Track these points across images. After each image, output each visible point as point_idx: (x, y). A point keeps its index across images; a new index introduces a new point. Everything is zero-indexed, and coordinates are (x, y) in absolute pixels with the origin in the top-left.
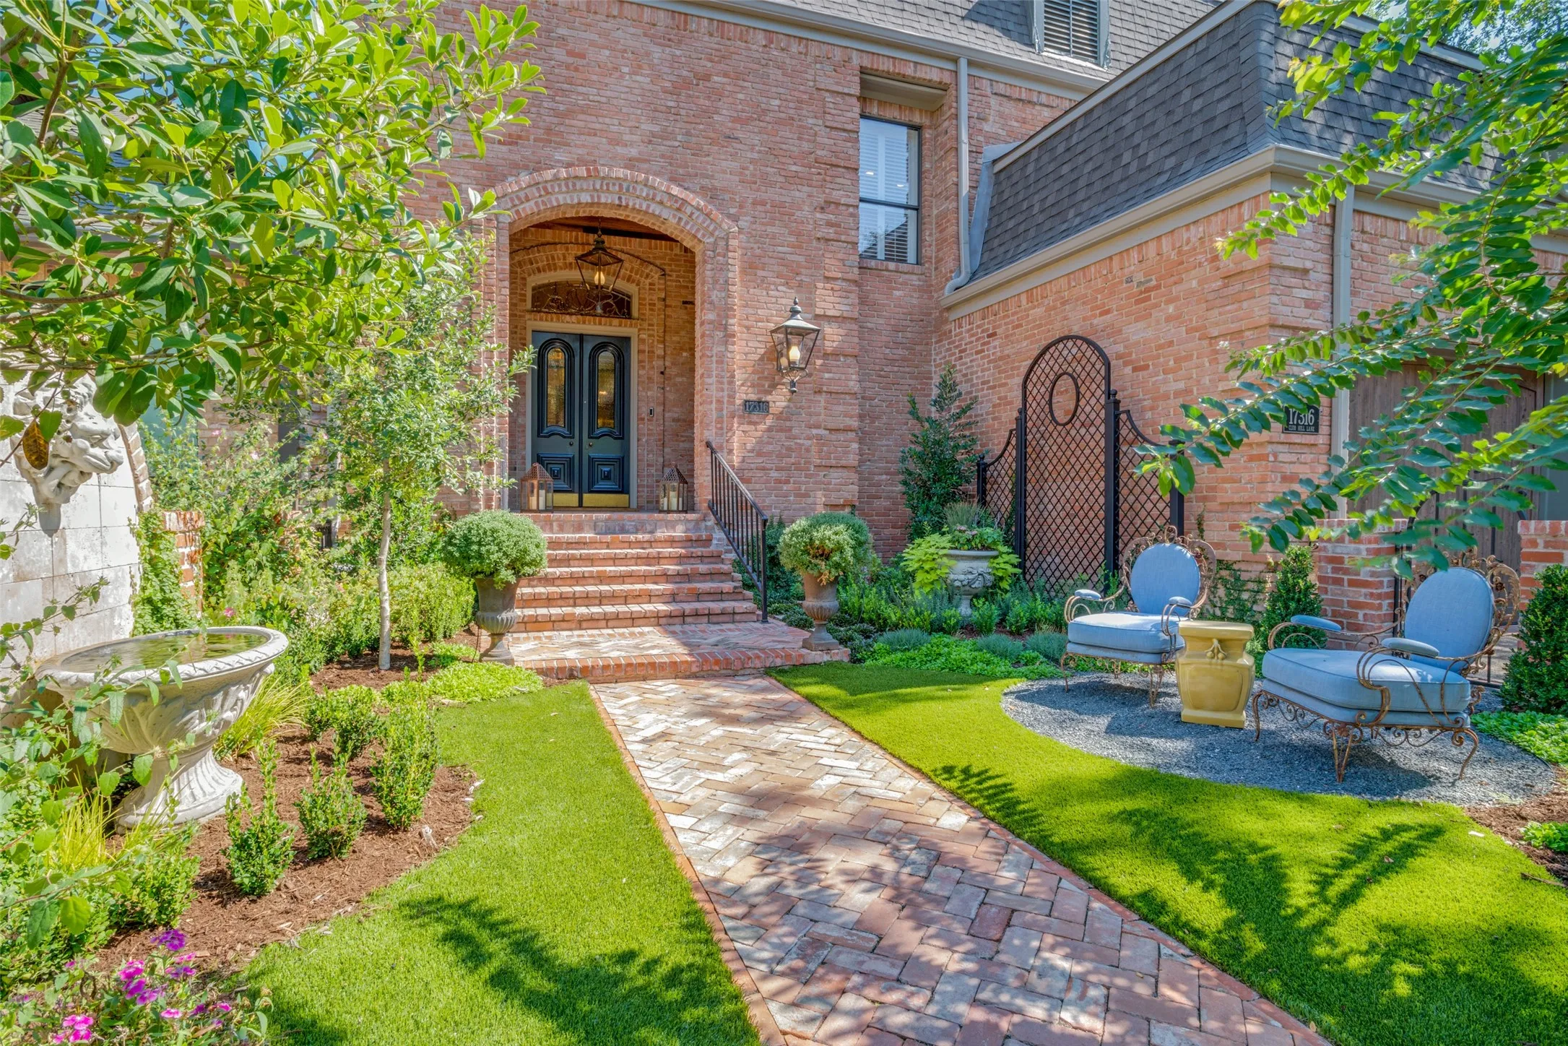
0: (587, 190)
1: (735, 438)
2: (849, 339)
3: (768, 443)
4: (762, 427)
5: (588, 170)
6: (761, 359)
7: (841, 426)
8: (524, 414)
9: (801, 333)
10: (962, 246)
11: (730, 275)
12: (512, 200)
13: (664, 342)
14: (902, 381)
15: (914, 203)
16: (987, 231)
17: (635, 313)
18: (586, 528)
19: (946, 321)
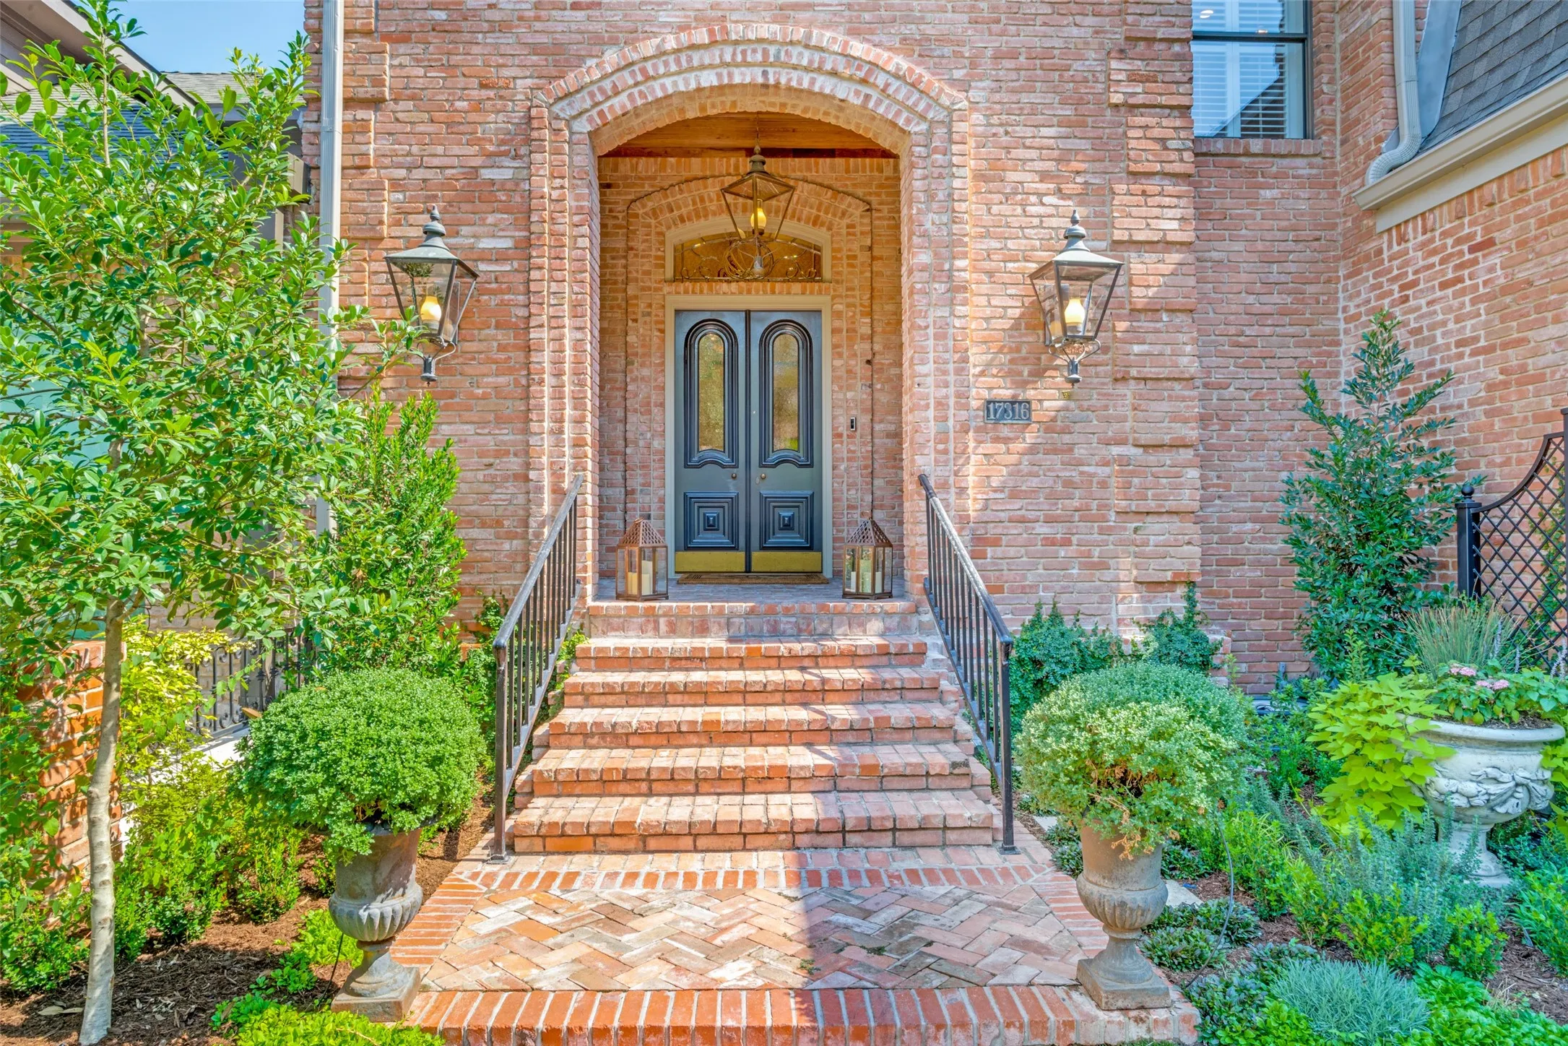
0: (711, 66)
1: (971, 469)
2: (1178, 280)
3: (1031, 474)
4: (1019, 446)
5: (711, 32)
6: (1015, 327)
7: (1167, 439)
8: (663, 434)
9: (1085, 274)
10: (1403, 88)
11: (957, 183)
12: (592, 95)
13: (871, 314)
14: (1279, 353)
15: (1296, 28)
16: (1456, 53)
17: (827, 272)
18: (714, 628)
19: (1370, 234)
